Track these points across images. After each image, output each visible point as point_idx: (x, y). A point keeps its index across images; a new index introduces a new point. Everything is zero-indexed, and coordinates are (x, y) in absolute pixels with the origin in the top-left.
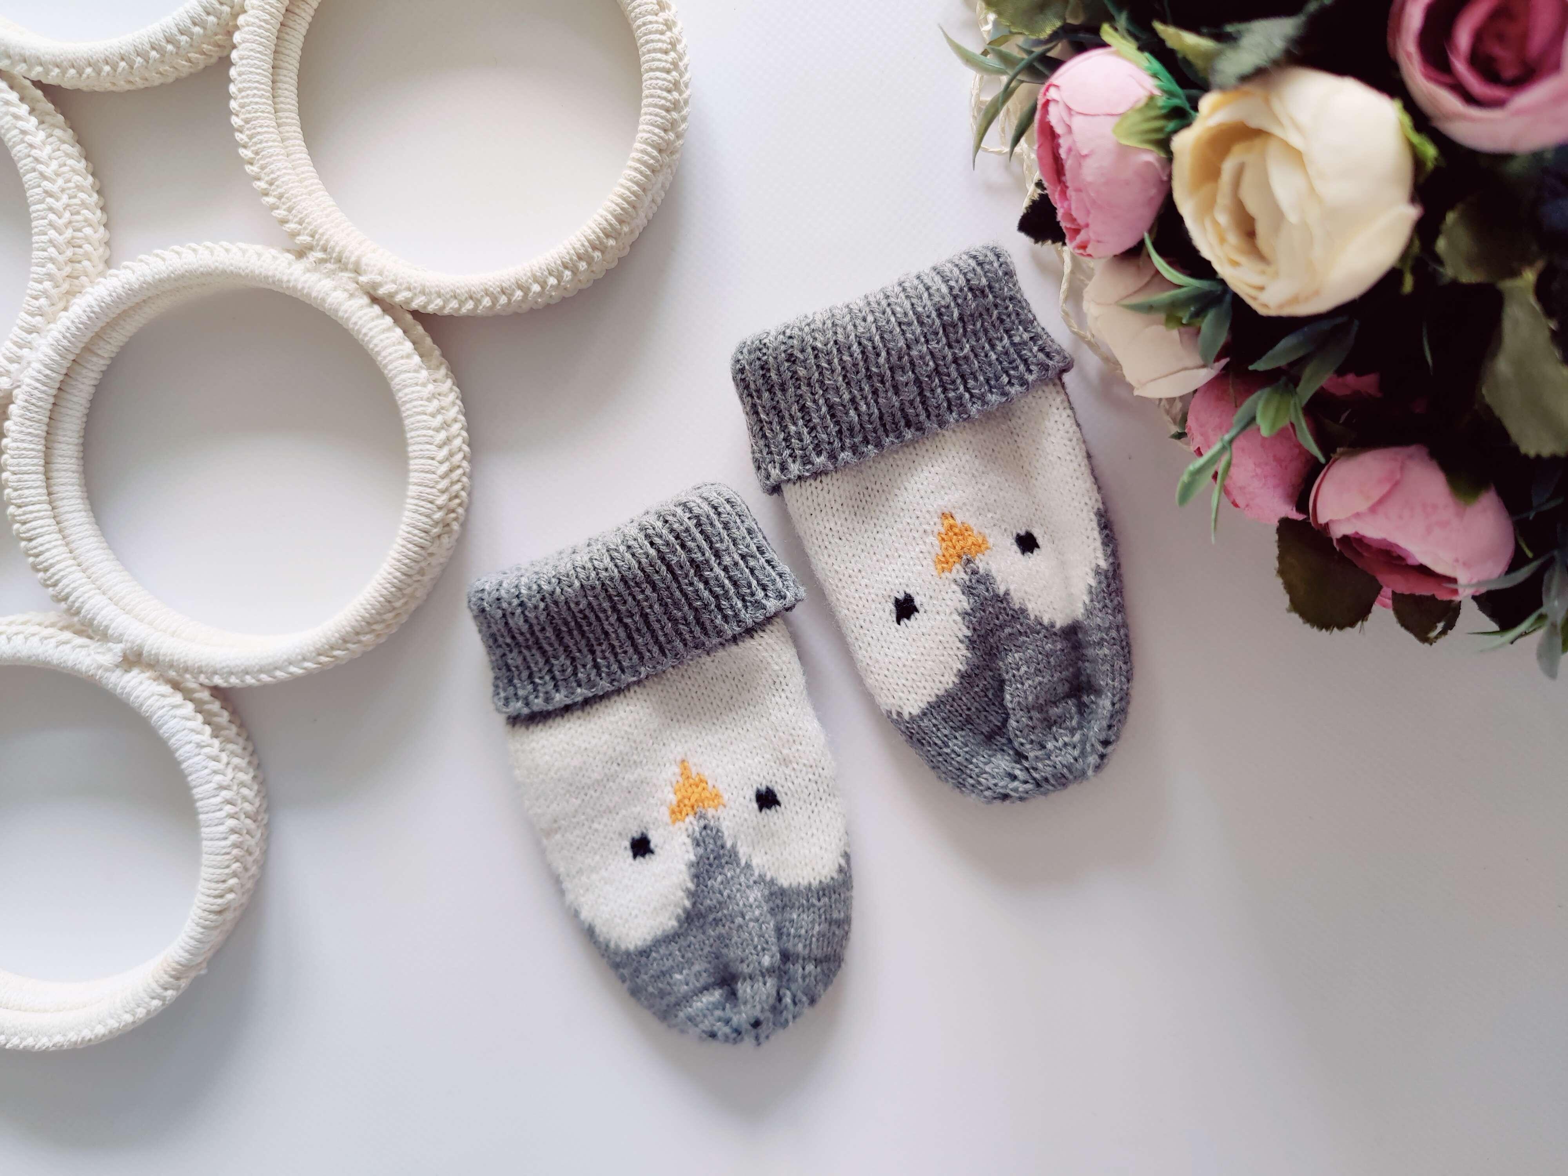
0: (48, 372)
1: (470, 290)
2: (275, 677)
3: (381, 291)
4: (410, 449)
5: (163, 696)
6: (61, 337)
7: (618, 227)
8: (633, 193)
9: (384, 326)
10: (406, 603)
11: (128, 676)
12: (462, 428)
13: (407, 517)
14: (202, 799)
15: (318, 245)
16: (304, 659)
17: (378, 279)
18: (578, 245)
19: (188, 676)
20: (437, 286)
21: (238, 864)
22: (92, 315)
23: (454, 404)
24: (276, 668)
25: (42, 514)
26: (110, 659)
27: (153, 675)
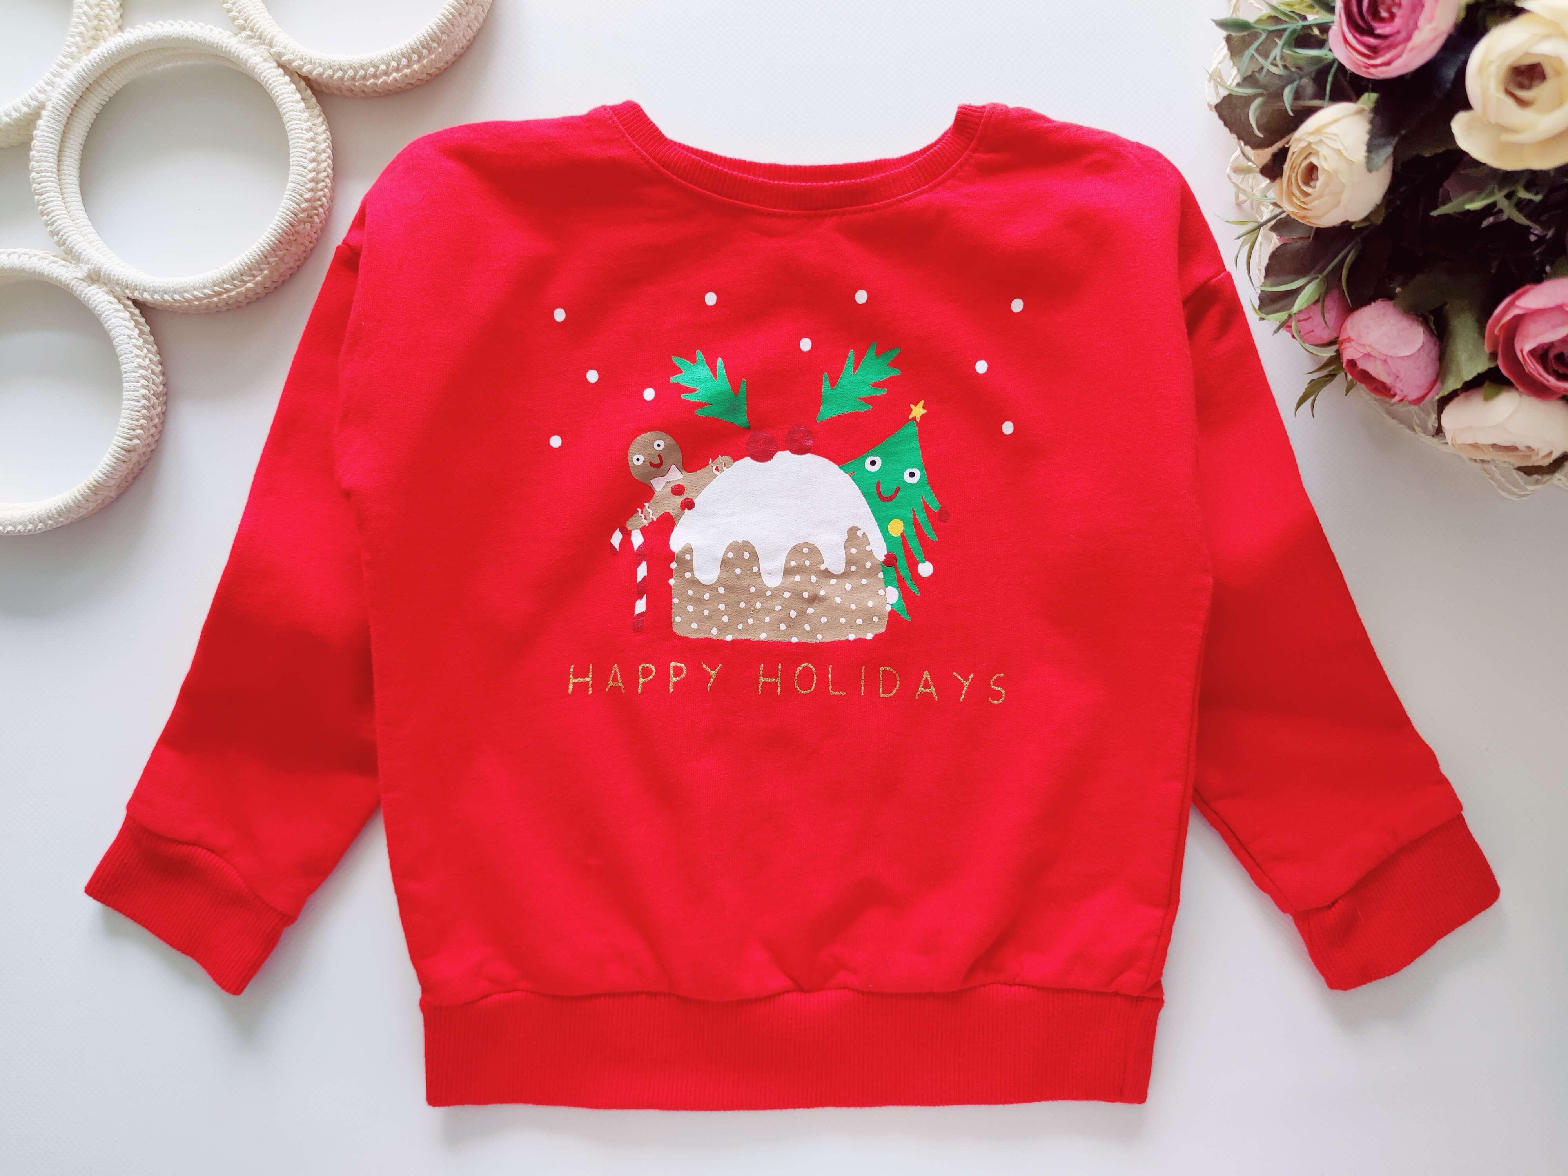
0: (70, 91)
3: (284, 59)
4: (291, 160)
5: (111, 303)
6: (81, 70)
8: (451, 13)
9: (283, 81)
11: (90, 288)
12: (328, 157)
14: (126, 372)
15: (248, 27)
16: (205, 288)
17: (283, 51)
18: (412, 43)
20: (320, 59)
22: (103, 58)
23: (325, 141)
25: (52, 179)
26: (80, 275)
27: (105, 289)
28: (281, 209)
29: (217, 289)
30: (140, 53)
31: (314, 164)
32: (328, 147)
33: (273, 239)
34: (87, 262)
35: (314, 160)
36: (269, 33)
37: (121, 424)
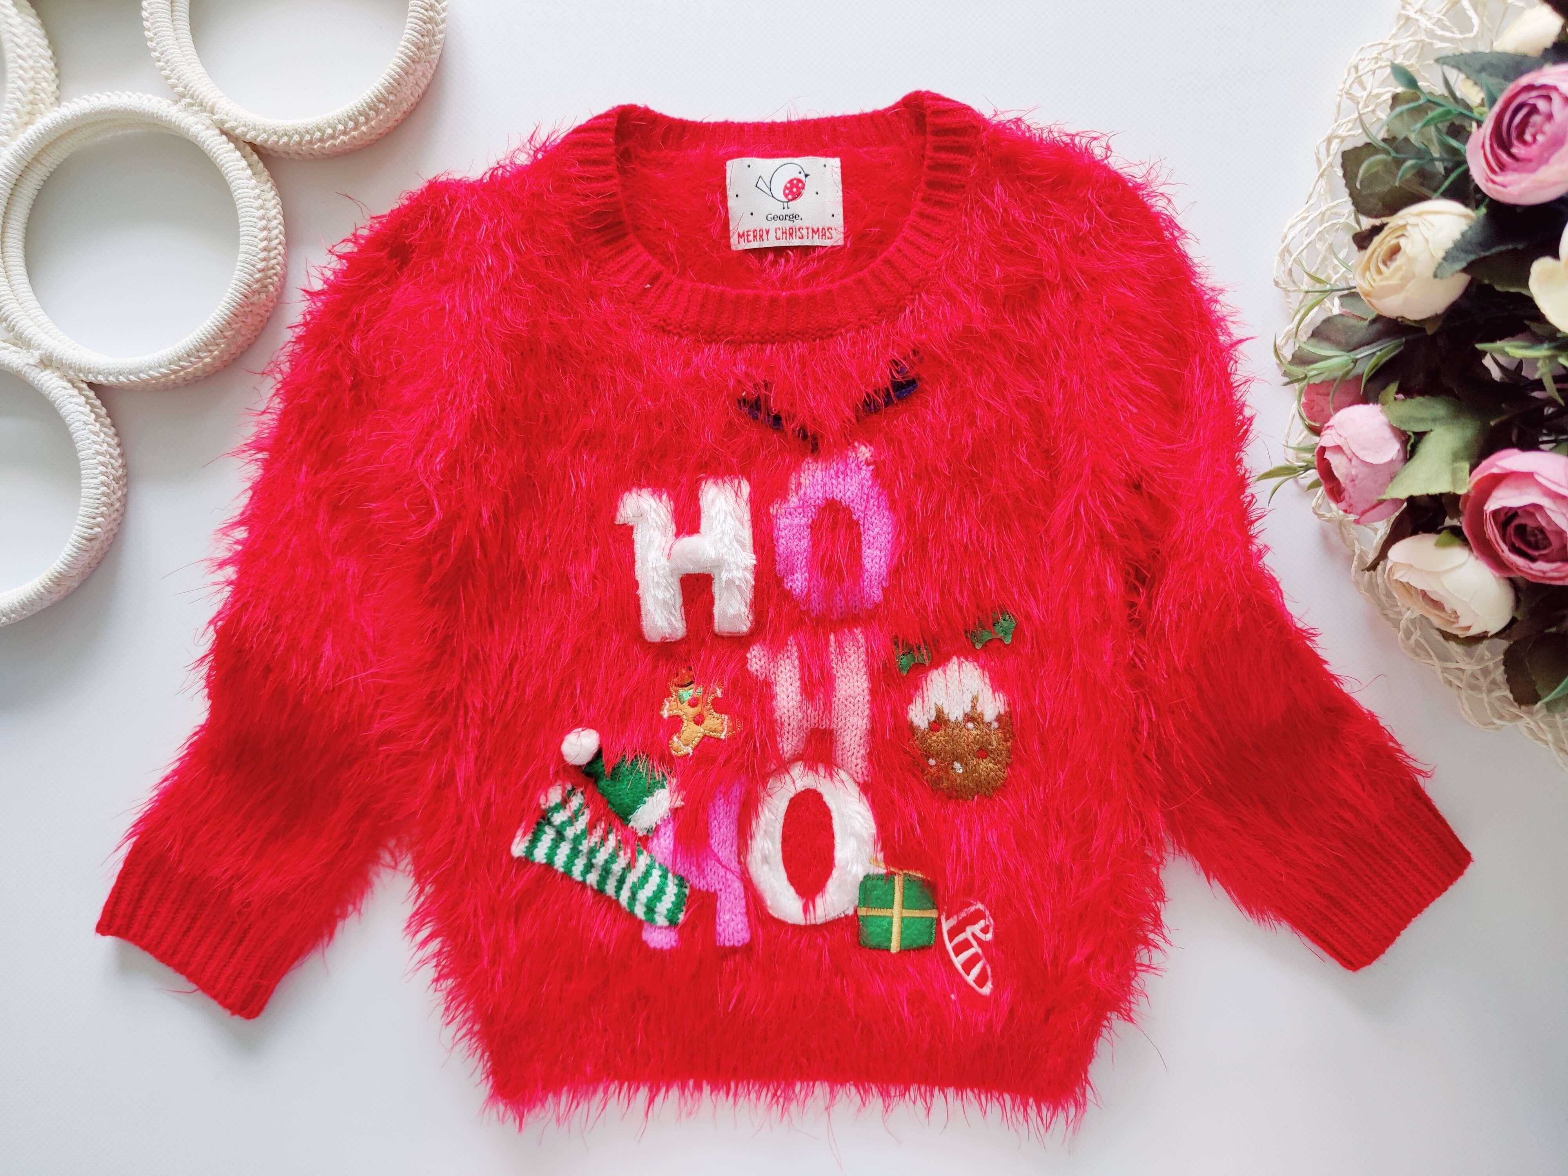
0: (8, 171)
1: (286, 130)
2: (139, 378)
3: (226, 126)
5: (65, 388)
6: (19, 149)
9: (228, 149)
10: (234, 337)
11: (43, 374)
13: (237, 275)
15: (188, 94)
21: (104, 509)
22: (40, 135)
23: (275, 208)
26: (32, 361)
27: (58, 374)
28: (233, 281)
29: (173, 367)
30: (79, 127)
31: (265, 233)
32: (279, 213)
33: (228, 312)
34: (38, 348)
35: (264, 228)
36: (210, 100)
37: (80, 512)
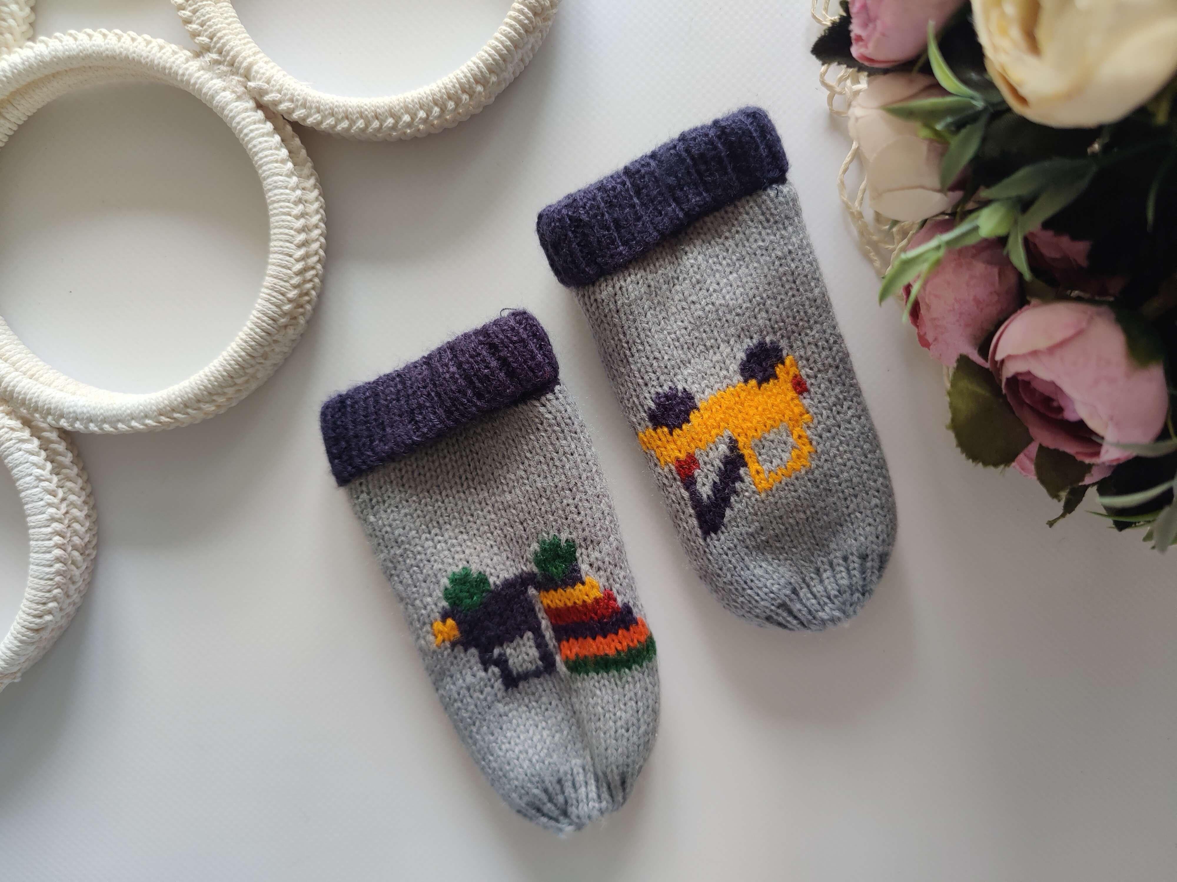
1: (347, 111)
2: (116, 429)
3: (266, 98)
4: (272, 244)
7: (488, 75)
8: (506, 47)
10: (247, 382)
12: (321, 235)
13: (259, 304)
14: (34, 528)
15: (214, 47)
16: (146, 416)
17: (266, 86)
18: (450, 86)
19: (37, 415)
20: (318, 102)
21: (58, 591)
24: (119, 421)
28: (253, 312)
29: (163, 418)
31: (302, 249)
36: (245, 59)
